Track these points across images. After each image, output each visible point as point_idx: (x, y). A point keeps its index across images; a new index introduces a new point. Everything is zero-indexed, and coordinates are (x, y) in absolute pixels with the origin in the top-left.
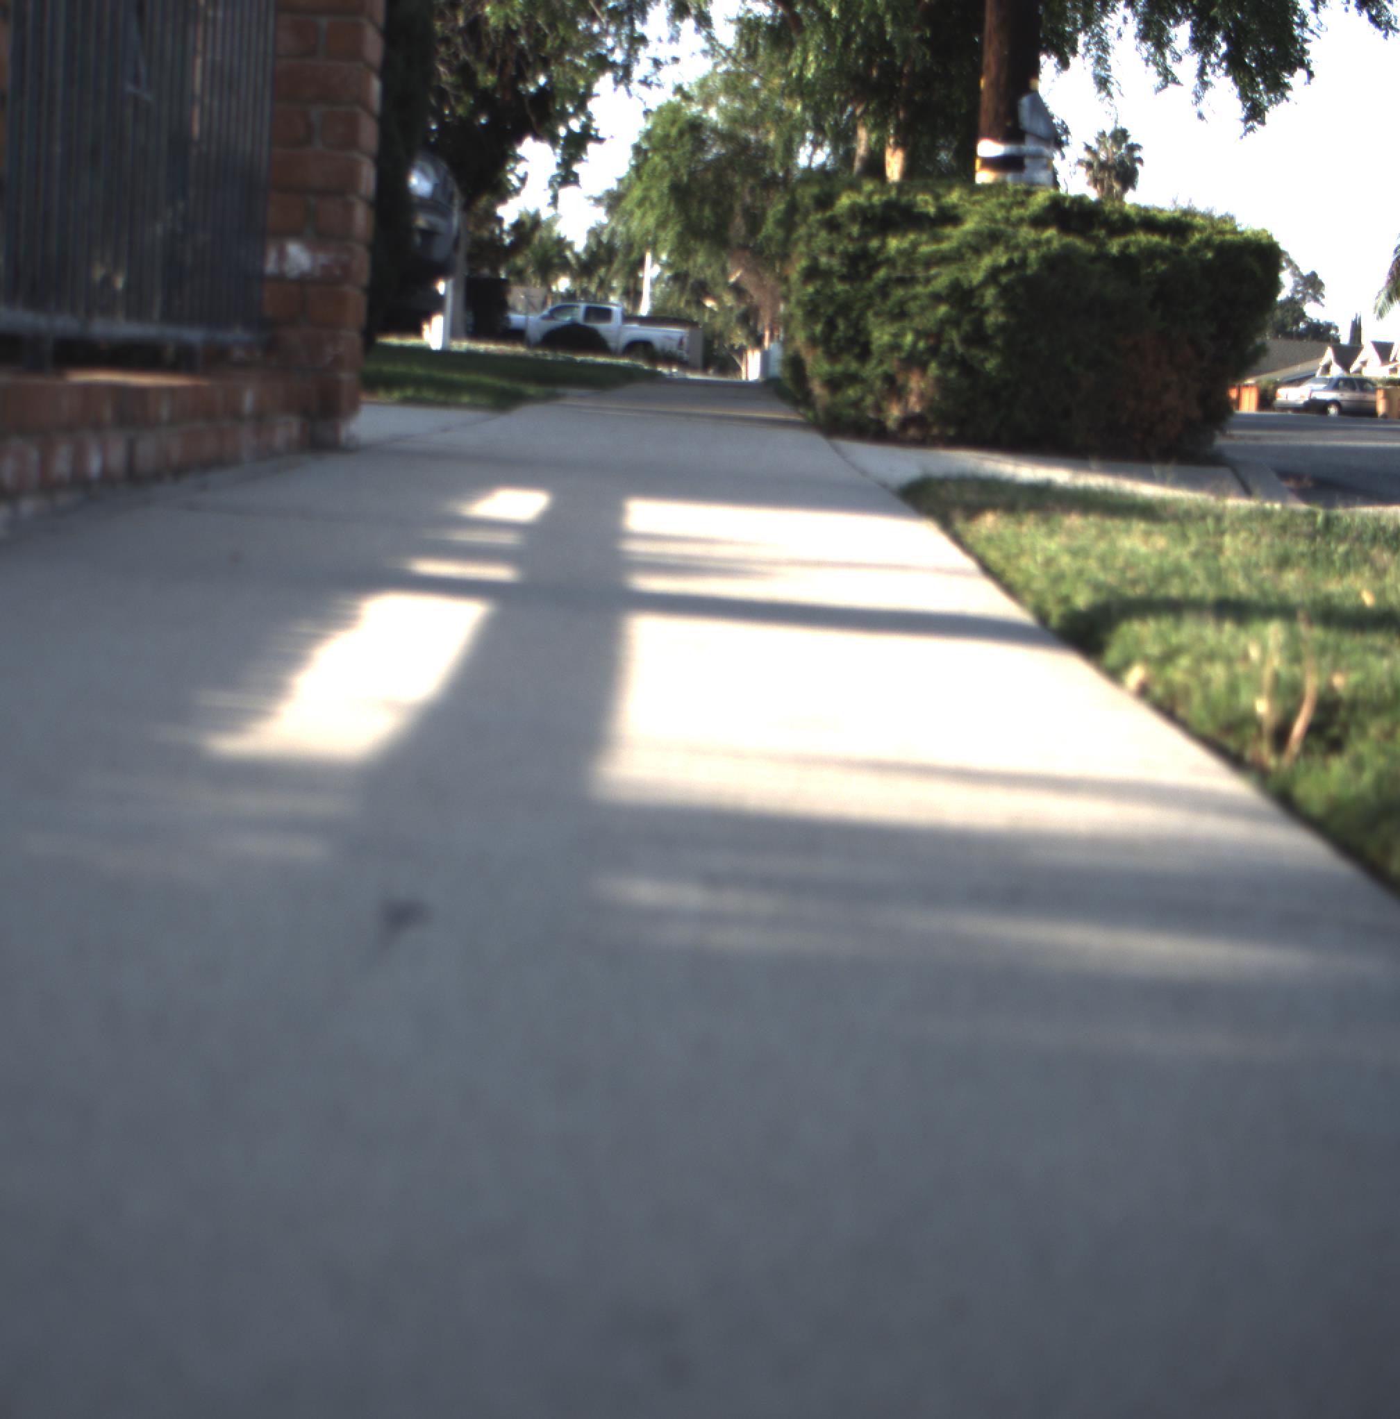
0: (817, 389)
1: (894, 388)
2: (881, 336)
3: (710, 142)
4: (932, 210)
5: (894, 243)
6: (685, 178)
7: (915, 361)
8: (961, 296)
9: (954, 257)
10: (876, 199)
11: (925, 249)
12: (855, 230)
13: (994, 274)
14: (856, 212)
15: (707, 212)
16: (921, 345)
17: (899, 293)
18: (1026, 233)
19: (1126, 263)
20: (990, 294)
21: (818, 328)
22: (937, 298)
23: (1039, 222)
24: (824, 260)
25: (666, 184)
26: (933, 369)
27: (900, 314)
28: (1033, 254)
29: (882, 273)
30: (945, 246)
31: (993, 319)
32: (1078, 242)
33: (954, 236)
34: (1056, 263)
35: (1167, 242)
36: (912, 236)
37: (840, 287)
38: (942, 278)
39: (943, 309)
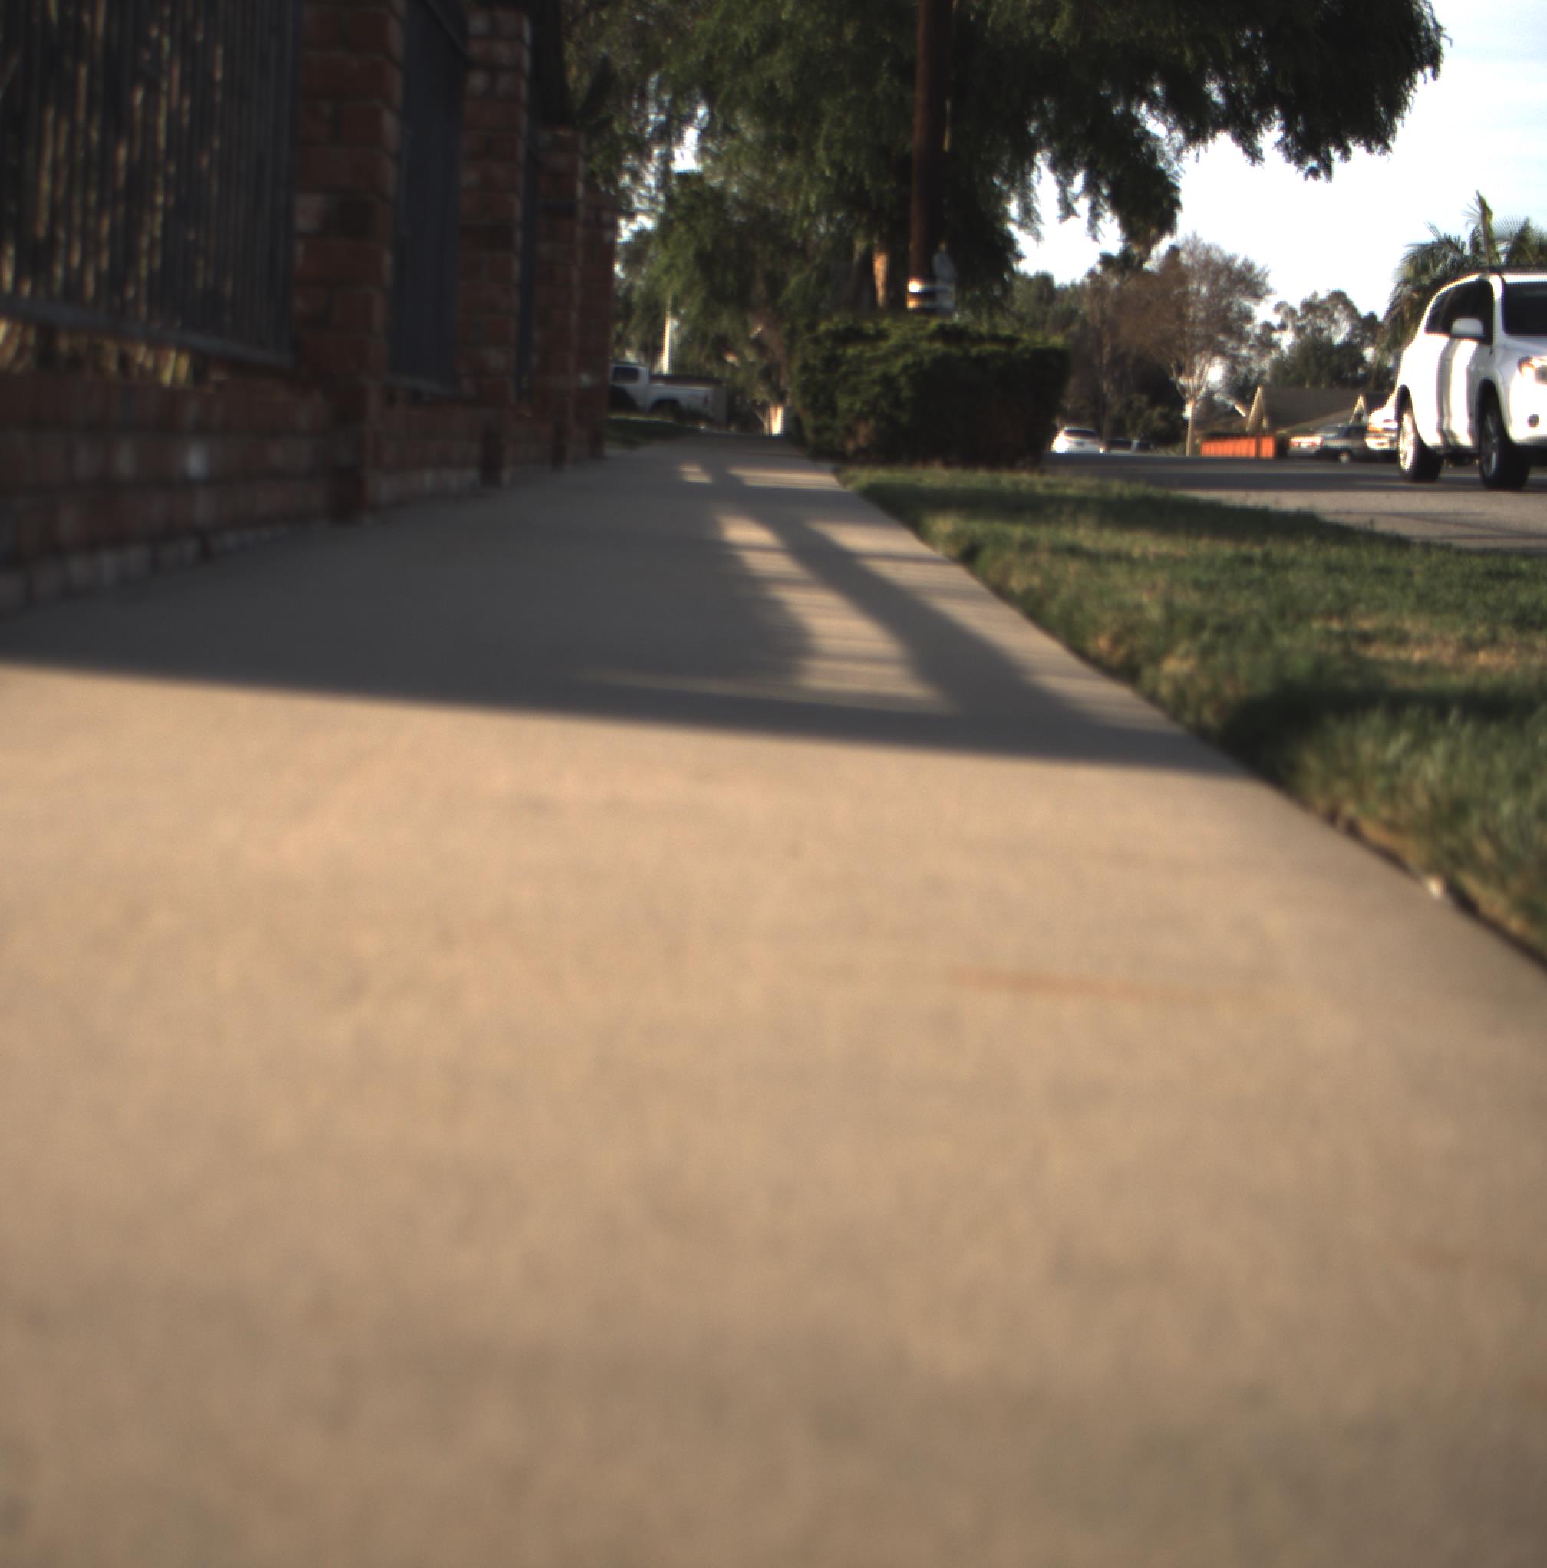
0: (809, 435)
1: (850, 432)
2: (843, 403)
3: (731, 211)
4: (872, 332)
5: (851, 351)
6: (709, 247)
7: (861, 417)
8: (887, 381)
9: (884, 359)
10: (841, 326)
11: (868, 354)
12: (828, 344)
13: (905, 368)
14: (829, 334)
15: (730, 278)
16: (866, 409)
17: (853, 380)
18: (924, 345)
19: (981, 361)
20: (903, 380)
21: (808, 400)
22: (874, 382)
23: (932, 337)
24: (811, 361)
25: (690, 252)
26: (872, 422)
27: (854, 391)
28: (927, 358)
29: (844, 369)
30: (880, 353)
31: (906, 393)
32: (954, 351)
33: (885, 346)
34: (941, 362)
35: (1003, 349)
36: (860, 347)
37: (820, 377)
38: (877, 371)
39: (877, 389)
